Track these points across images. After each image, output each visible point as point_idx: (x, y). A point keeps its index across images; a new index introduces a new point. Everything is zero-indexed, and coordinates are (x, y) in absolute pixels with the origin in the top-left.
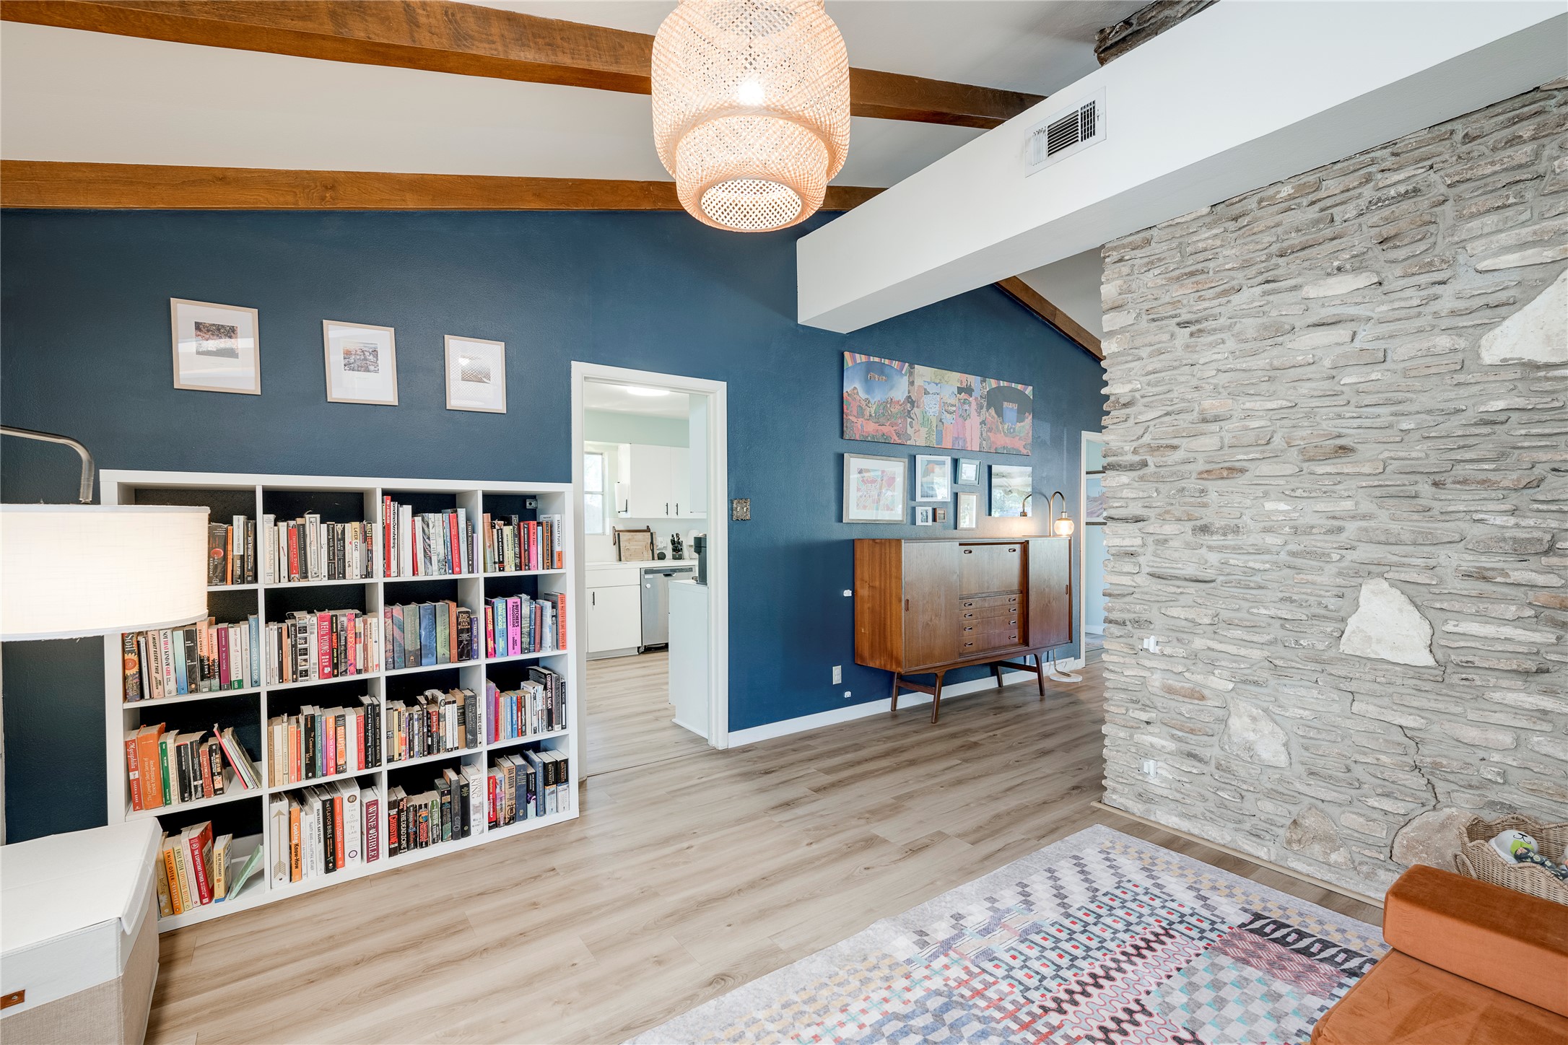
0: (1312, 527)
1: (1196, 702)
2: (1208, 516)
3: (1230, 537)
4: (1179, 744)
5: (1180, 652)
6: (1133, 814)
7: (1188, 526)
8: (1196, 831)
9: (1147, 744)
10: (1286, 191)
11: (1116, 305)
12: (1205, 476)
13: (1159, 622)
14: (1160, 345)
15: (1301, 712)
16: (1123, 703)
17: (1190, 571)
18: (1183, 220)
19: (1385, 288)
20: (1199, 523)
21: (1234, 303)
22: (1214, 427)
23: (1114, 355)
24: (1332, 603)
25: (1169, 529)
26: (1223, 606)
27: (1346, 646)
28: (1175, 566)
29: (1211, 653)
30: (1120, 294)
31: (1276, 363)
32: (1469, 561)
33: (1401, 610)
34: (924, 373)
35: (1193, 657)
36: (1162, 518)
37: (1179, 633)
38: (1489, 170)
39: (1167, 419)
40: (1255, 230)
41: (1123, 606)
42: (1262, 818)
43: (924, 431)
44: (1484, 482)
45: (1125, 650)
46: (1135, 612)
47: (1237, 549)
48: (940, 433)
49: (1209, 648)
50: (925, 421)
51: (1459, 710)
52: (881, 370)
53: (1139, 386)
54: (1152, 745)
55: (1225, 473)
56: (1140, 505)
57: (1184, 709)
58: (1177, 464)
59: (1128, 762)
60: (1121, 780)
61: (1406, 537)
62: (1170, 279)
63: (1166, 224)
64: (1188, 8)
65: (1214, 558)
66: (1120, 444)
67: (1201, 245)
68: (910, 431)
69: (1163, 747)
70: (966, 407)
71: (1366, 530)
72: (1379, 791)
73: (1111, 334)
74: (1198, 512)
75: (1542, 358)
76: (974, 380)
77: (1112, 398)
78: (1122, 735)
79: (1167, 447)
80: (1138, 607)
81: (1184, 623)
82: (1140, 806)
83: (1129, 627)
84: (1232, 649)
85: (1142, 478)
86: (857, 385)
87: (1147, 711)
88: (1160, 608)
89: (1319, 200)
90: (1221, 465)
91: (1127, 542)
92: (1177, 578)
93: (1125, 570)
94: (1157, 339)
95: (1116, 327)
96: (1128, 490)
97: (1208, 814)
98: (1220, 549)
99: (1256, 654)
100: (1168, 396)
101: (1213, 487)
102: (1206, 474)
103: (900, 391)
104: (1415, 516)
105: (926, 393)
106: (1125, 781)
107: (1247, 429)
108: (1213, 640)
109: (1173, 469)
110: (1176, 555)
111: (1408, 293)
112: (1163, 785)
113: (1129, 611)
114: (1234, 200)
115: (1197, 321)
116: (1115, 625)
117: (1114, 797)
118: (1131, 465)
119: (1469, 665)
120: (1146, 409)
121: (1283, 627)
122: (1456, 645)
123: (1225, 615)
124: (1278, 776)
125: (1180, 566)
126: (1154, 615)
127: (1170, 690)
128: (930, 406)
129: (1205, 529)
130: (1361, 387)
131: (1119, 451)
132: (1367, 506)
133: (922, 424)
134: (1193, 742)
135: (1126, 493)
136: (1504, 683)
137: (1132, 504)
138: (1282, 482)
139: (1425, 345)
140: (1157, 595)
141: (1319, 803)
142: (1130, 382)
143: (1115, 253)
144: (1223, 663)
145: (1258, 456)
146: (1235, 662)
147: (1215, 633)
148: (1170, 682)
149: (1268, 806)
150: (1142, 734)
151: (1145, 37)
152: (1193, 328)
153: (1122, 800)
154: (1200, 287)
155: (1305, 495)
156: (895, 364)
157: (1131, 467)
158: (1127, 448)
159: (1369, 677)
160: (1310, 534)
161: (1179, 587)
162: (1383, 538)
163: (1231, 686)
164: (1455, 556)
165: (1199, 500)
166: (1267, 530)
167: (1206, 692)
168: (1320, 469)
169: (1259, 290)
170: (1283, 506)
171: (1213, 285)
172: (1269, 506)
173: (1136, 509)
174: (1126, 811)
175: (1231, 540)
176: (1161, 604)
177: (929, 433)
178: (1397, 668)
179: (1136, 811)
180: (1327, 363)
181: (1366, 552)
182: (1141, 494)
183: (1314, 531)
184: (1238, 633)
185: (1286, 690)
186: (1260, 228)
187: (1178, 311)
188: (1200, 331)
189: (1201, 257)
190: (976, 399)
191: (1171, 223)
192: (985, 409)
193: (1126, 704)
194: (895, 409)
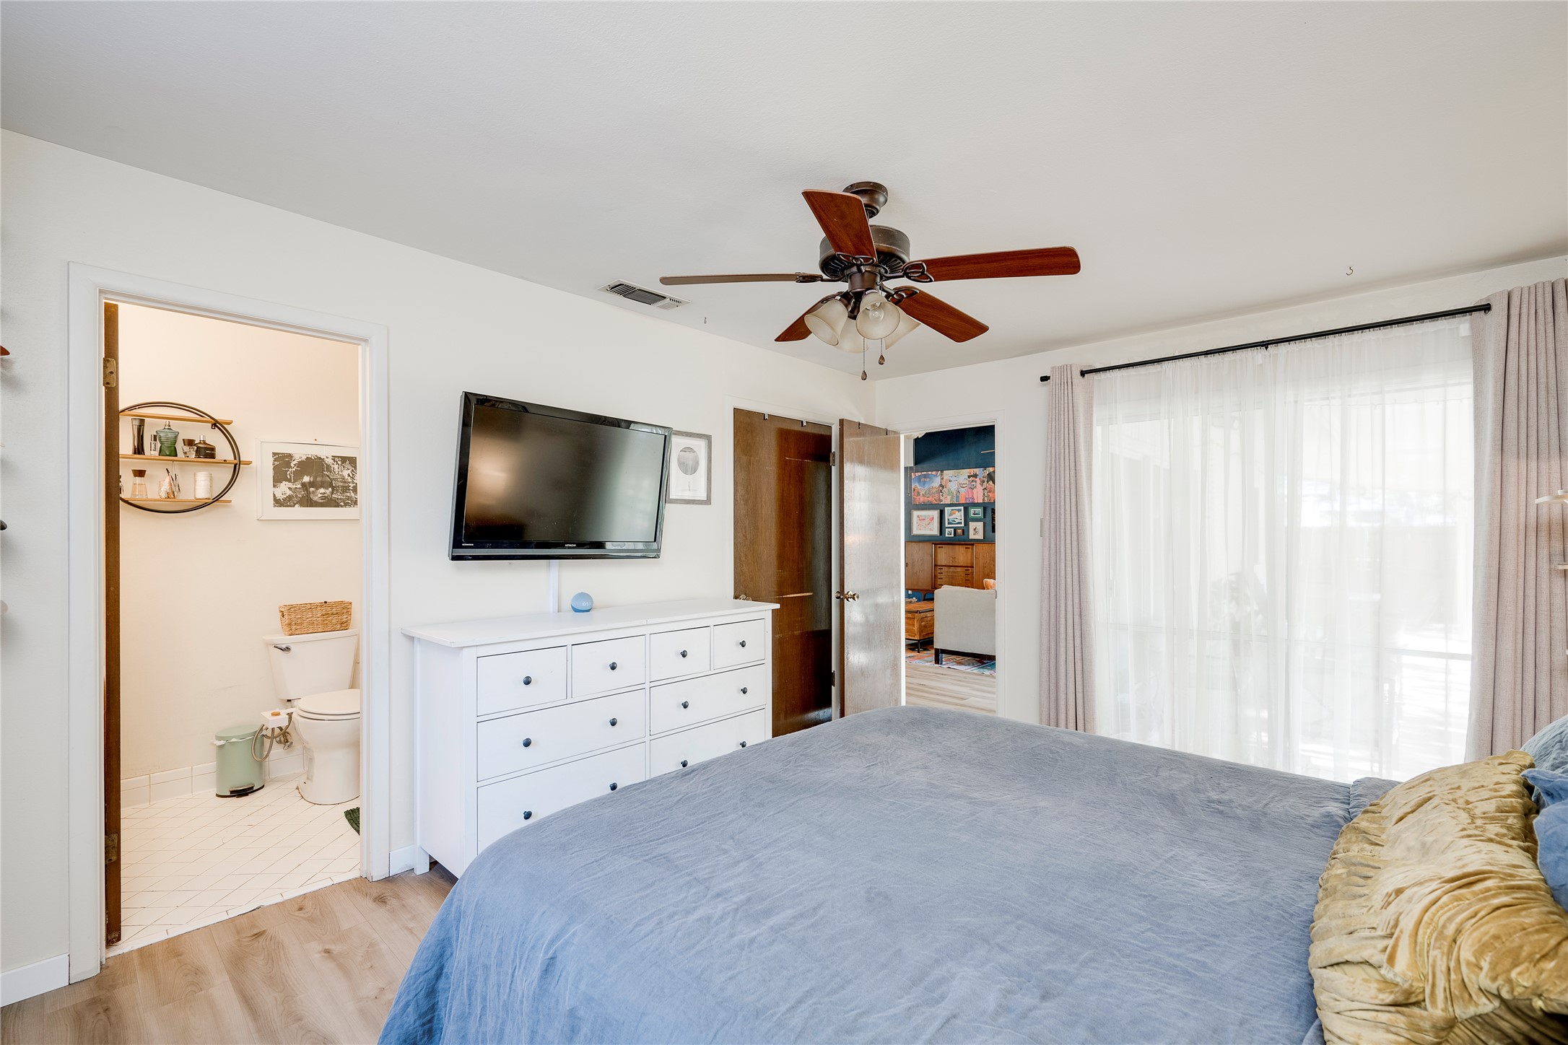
34: (948, 474)
43: (949, 497)
48: (958, 497)
50: (950, 493)
52: (925, 476)
68: (941, 498)
70: (974, 483)
76: (977, 471)
86: (917, 484)
103: (936, 482)
105: (950, 481)
128: (953, 486)
133: (948, 495)
156: (934, 473)
177: (952, 498)
190: (980, 479)
192: (986, 482)
194: (934, 490)
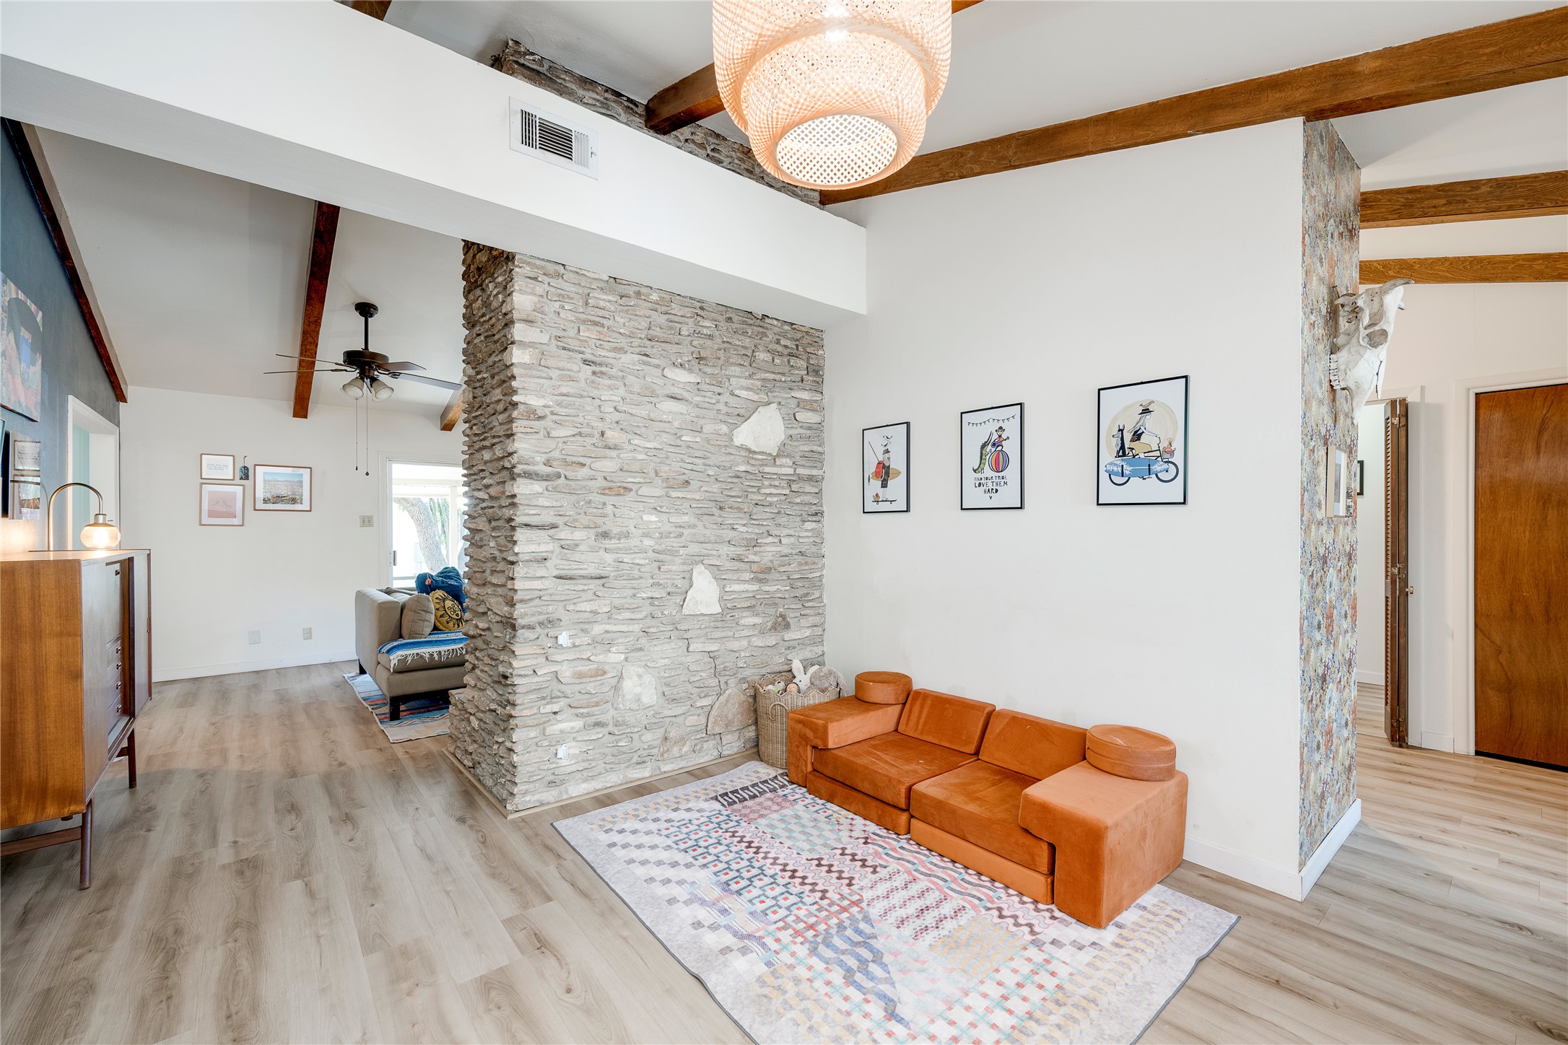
0: (670, 533)
1: (599, 678)
2: (609, 525)
3: (622, 541)
4: (585, 720)
5: (586, 640)
6: (548, 803)
7: (592, 533)
8: (600, 786)
9: (556, 732)
10: (654, 297)
11: (530, 319)
12: (607, 492)
13: (566, 618)
14: (568, 373)
15: (664, 661)
16: (534, 704)
17: (592, 570)
18: (588, 274)
19: (699, 386)
20: (600, 530)
21: (622, 360)
22: (613, 453)
23: (524, 366)
24: (679, 583)
25: (579, 535)
26: (618, 596)
27: (686, 611)
28: (582, 567)
29: (607, 635)
30: (534, 310)
31: (652, 416)
32: (734, 551)
33: (710, 582)
35: (595, 642)
36: (571, 525)
37: (583, 626)
38: (738, 343)
39: (578, 438)
40: (637, 313)
41: (534, 609)
42: (646, 747)
44: (738, 508)
45: (538, 652)
46: (548, 613)
47: (628, 551)
49: (607, 632)
51: (731, 634)
53: (551, 403)
54: (562, 731)
55: (622, 491)
56: (552, 513)
57: (590, 687)
58: (584, 479)
59: (541, 758)
60: (535, 778)
61: (712, 539)
62: (578, 319)
63: (575, 269)
64: (594, 102)
65: (609, 558)
66: (533, 454)
67: (602, 304)
69: (572, 728)
71: (695, 534)
72: (703, 695)
73: (523, 344)
74: (600, 521)
75: (754, 448)
77: (521, 407)
78: (533, 734)
79: (578, 463)
80: (550, 608)
81: (586, 615)
82: (553, 792)
83: (538, 629)
84: (624, 628)
85: (555, 489)
87: (555, 703)
88: (565, 606)
89: (670, 314)
90: (619, 484)
91: (543, 548)
92: (583, 577)
93: (538, 575)
94: (568, 366)
95: (527, 340)
96: (543, 499)
97: (608, 766)
98: (616, 551)
99: (636, 628)
100: (575, 419)
101: (610, 500)
102: (604, 491)
104: (715, 527)
106: (539, 777)
107: (635, 459)
108: (609, 624)
109: (584, 483)
110: (583, 558)
111: (709, 394)
112: (573, 762)
113: (540, 613)
114: (624, 282)
115: (600, 365)
116: (529, 631)
117: (527, 798)
118: (548, 476)
119: (735, 608)
120: (556, 425)
121: (652, 604)
122: (730, 598)
123: (617, 602)
124: (652, 712)
125: (586, 566)
126: (561, 613)
127: (580, 676)
129: (605, 535)
130: (691, 444)
131: (531, 460)
132: (694, 520)
134: (598, 713)
135: (542, 501)
136: (745, 614)
137: (544, 512)
138: (653, 501)
139: (717, 428)
140: (566, 595)
141: (674, 719)
142: (543, 397)
143: (528, 268)
144: (620, 641)
145: (641, 480)
146: (626, 637)
147: (609, 618)
148: (580, 668)
149: (648, 737)
150: (552, 725)
151: (555, 89)
152: (597, 369)
153: (537, 797)
154: (602, 337)
155: (668, 511)
157: (547, 478)
158: (538, 459)
159: (698, 626)
160: (669, 537)
161: (585, 585)
162: (702, 540)
163: (623, 657)
164: (726, 549)
165: (600, 511)
166: (646, 535)
167: (607, 668)
168: (674, 494)
169: (637, 357)
170: (654, 518)
171: (611, 340)
172: (646, 518)
173: (547, 518)
174: (542, 804)
175: (623, 543)
176: (566, 603)
178: (706, 618)
179: (551, 799)
180: (676, 424)
181: (694, 549)
182: (555, 504)
183: (671, 535)
184: (627, 615)
185: (656, 649)
186: (640, 314)
187: (582, 349)
188: (602, 373)
189: (601, 313)
191: (579, 270)
192: (6, 331)
193: (536, 703)
